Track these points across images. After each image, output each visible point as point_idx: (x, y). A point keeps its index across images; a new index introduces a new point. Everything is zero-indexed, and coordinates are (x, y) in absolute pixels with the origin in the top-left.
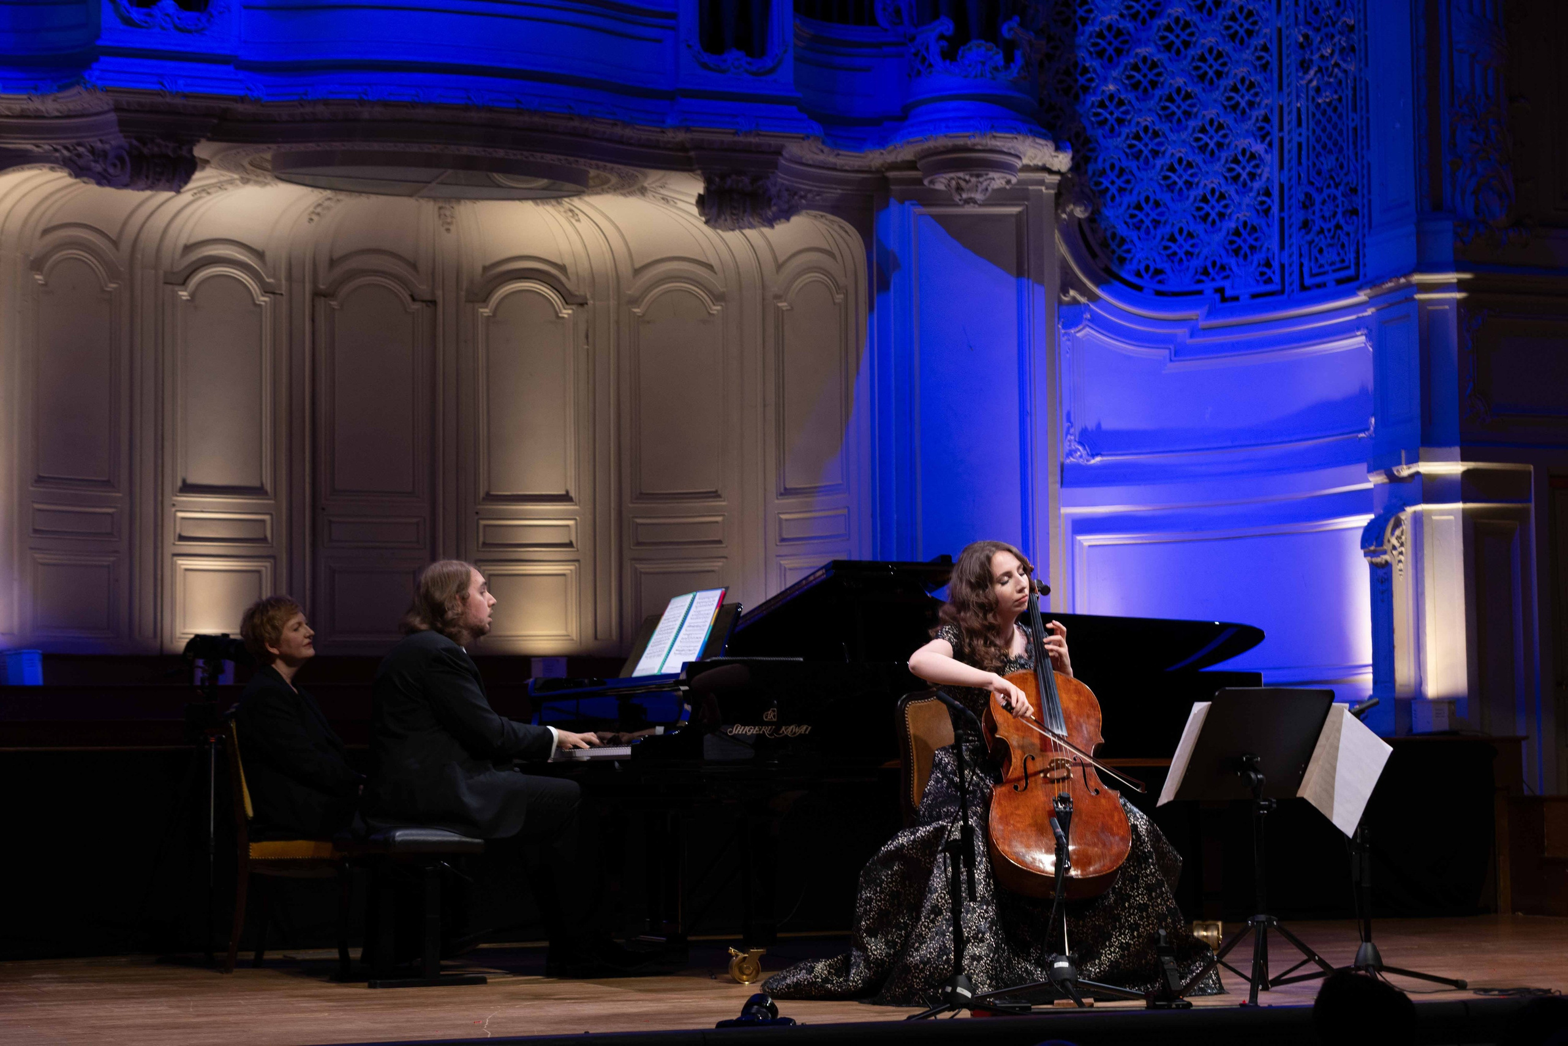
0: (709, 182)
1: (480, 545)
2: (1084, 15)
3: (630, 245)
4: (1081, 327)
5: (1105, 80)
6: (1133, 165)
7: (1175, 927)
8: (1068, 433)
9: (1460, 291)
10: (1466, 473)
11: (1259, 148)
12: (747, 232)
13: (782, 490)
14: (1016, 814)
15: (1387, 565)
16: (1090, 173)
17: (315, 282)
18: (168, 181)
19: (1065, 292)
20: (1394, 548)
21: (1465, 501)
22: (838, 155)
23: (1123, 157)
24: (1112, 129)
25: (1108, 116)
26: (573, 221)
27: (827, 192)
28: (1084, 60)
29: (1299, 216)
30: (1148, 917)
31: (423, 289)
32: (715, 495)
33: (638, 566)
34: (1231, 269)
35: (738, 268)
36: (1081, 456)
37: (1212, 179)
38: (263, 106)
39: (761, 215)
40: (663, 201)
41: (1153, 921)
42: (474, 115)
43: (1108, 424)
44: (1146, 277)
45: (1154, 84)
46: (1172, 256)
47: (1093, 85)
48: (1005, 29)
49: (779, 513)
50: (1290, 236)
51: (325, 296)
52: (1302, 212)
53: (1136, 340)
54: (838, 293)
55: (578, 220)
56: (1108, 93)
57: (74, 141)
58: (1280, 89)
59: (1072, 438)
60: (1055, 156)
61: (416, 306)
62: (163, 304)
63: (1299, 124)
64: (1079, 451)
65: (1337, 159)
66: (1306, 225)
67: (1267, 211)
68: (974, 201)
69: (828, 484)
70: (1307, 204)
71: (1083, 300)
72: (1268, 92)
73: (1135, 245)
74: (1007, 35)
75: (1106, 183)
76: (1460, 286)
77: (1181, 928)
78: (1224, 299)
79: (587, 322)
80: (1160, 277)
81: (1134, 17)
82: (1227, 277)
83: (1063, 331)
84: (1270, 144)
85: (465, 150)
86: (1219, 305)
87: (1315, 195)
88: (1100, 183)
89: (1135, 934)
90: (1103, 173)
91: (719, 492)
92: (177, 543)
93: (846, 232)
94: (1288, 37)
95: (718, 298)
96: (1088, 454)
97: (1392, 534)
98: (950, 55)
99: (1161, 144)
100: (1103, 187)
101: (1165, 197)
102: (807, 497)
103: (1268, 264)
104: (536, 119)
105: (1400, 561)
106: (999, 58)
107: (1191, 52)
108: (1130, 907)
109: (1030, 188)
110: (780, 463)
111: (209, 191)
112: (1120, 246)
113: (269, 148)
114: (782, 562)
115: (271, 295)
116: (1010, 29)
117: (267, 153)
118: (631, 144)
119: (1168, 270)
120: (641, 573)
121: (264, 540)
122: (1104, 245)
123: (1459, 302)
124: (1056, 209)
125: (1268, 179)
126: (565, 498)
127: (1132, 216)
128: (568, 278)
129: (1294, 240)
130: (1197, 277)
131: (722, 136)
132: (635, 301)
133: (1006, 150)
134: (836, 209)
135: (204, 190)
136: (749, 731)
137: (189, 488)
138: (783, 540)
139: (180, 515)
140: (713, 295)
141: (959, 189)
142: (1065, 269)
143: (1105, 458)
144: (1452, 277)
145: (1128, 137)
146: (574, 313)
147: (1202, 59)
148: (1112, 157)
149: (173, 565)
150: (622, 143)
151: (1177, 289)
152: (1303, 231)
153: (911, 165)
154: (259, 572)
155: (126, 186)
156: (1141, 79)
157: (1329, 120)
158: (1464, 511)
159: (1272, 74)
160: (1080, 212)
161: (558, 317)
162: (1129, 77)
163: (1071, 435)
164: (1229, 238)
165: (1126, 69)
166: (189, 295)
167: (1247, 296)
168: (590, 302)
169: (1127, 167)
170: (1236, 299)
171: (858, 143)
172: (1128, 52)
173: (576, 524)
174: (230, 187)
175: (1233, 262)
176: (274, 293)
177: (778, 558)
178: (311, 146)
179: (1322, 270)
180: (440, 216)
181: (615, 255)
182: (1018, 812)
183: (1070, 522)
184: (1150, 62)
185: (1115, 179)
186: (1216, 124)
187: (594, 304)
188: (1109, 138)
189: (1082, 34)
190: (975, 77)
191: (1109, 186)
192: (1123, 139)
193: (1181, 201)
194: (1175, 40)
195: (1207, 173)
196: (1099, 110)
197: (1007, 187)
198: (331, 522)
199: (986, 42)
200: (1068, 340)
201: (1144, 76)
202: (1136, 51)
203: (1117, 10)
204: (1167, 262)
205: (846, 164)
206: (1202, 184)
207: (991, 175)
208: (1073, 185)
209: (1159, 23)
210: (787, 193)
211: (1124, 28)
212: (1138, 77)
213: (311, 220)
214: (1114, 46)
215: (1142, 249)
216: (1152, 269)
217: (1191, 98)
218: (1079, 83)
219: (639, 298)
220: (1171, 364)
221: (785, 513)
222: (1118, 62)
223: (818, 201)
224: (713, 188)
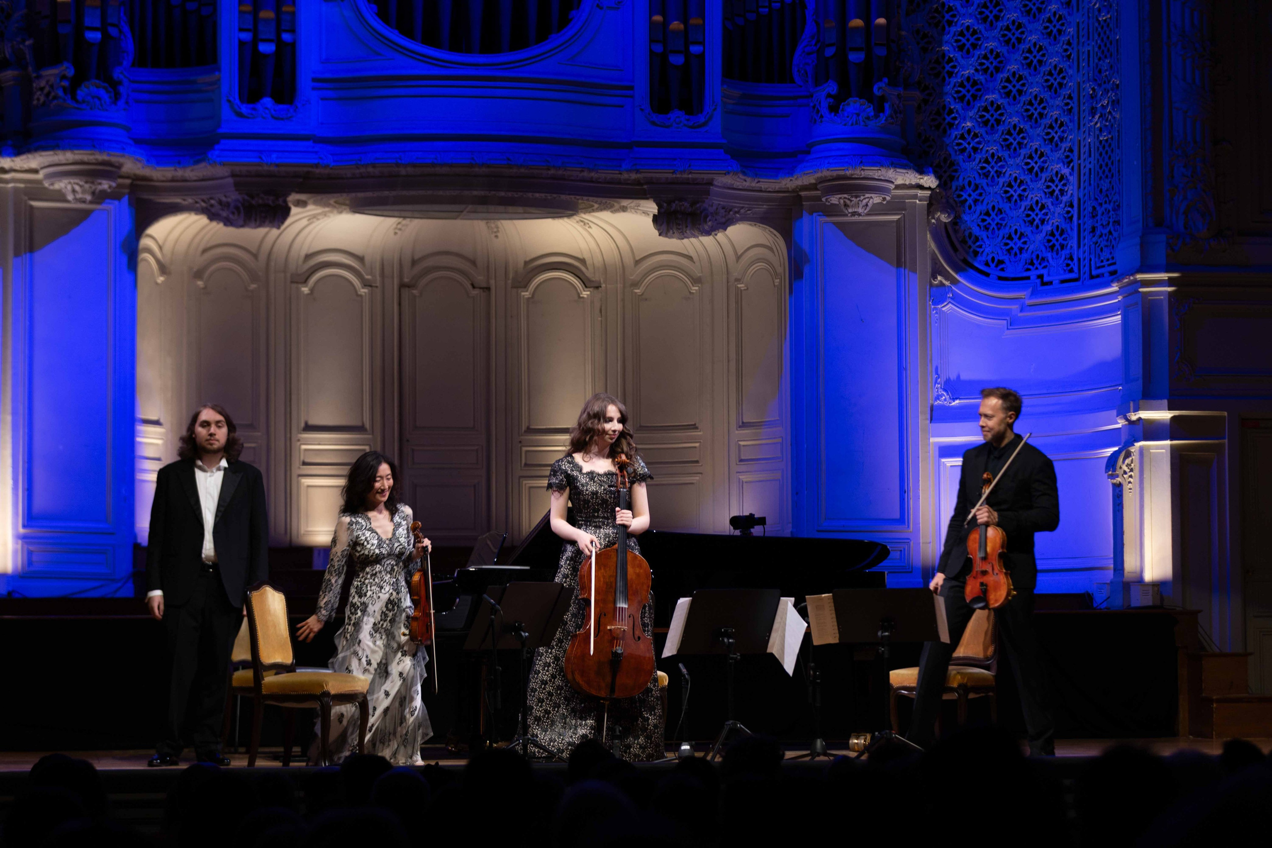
0: (660, 205)
1: (523, 465)
2: (950, 70)
3: (631, 242)
4: (946, 303)
5: (964, 119)
6: (983, 182)
8: (936, 383)
9: (1170, 286)
10: (1174, 418)
11: (1066, 171)
13: (741, 424)
15: (1120, 485)
16: (954, 188)
17: (401, 276)
18: (271, 222)
19: (935, 278)
20: (1125, 473)
21: (1171, 440)
22: (759, 182)
23: (977, 177)
24: (970, 156)
25: (967, 146)
26: (586, 228)
27: (754, 208)
28: (950, 104)
29: (1089, 223)
31: (480, 279)
32: (694, 427)
34: (1048, 261)
35: (710, 259)
36: (945, 400)
37: (1035, 195)
38: (332, 169)
39: (699, 229)
40: (644, 215)
42: (477, 170)
43: (964, 377)
44: (992, 266)
45: (998, 122)
46: (1010, 251)
47: (957, 122)
48: (875, 89)
49: (740, 441)
50: (1084, 238)
51: (409, 287)
52: (1091, 220)
53: (984, 313)
54: (776, 279)
55: (590, 227)
56: (967, 129)
57: (208, 196)
58: (1079, 128)
59: (939, 386)
60: (921, 178)
61: (475, 292)
62: (290, 298)
63: (1090, 156)
64: (944, 396)
65: (1110, 182)
66: (1093, 230)
67: (1071, 218)
68: (859, 215)
69: (770, 419)
70: (1094, 216)
71: (947, 283)
72: (1071, 130)
73: (984, 242)
74: (877, 93)
75: (965, 196)
76: (1170, 282)
78: (1044, 284)
79: (601, 300)
80: (1000, 267)
81: (985, 71)
82: (1045, 267)
83: (933, 307)
84: (1073, 169)
85: (475, 193)
86: (1040, 288)
87: (1098, 208)
88: (961, 196)
90: (963, 189)
91: (697, 425)
92: (301, 467)
93: (774, 235)
94: (1084, 89)
95: (696, 281)
96: (950, 399)
97: (1123, 462)
98: (834, 109)
99: (1002, 167)
100: (963, 198)
101: (1006, 207)
102: (757, 429)
103: (1071, 259)
104: (522, 170)
105: (1130, 482)
106: (870, 110)
107: (1023, 99)
109: (906, 201)
110: (739, 403)
112: (974, 243)
114: (740, 477)
115: (370, 288)
116: (880, 88)
117: (344, 198)
118: (600, 182)
119: (1007, 261)
122: (963, 242)
123: (1170, 293)
124: (928, 216)
125: (1072, 194)
127: (983, 221)
128: (587, 268)
129: (1086, 240)
130: (1026, 267)
131: (665, 174)
132: (636, 284)
133: (876, 178)
134: (763, 220)
135: (314, 217)
137: (309, 428)
138: (741, 460)
139: (304, 447)
140: (693, 279)
141: (846, 205)
142: (934, 260)
143: (962, 401)
144: (1164, 276)
145: (980, 161)
146: (591, 293)
147: (1030, 103)
148: (969, 177)
149: (298, 483)
150: (592, 182)
151: (1012, 276)
152: (1091, 234)
153: (814, 187)
155: (242, 226)
156: (990, 118)
157: (1107, 153)
158: (1172, 446)
159: (1074, 117)
160: (944, 218)
161: (579, 297)
162: (982, 117)
163: (938, 384)
164: (1047, 238)
165: (979, 110)
166: (310, 290)
167: (1057, 281)
168: (603, 286)
169: (980, 184)
170: (1050, 283)
171: (775, 172)
172: (981, 97)
174: (332, 214)
175: (1049, 255)
176: (371, 286)
177: (738, 474)
178: (369, 194)
179: (1102, 264)
180: (488, 229)
181: (621, 251)
183: (937, 449)
184: (995, 105)
185: (972, 193)
186: (1039, 152)
187: (606, 287)
188: (967, 162)
189: (949, 84)
190: (852, 125)
191: (968, 198)
192: (977, 163)
193: (1015, 210)
194: (1013, 89)
195: (1033, 189)
196: (960, 141)
197: (885, 202)
198: (413, 450)
199: (860, 99)
200: (937, 313)
201: (992, 116)
202: (986, 97)
203: (973, 66)
204: (1006, 255)
205: (769, 187)
206: (1030, 197)
207: (867, 195)
208: (942, 198)
209: (1002, 76)
210: (723, 211)
211: (978, 80)
212: (988, 116)
213: (396, 233)
214: (971, 93)
215: (990, 245)
216: (996, 260)
217: (1023, 132)
218: (947, 121)
219: (639, 281)
220: (1009, 331)
221: (742, 441)
222: (974, 106)
223: (749, 214)
224: (663, 210)
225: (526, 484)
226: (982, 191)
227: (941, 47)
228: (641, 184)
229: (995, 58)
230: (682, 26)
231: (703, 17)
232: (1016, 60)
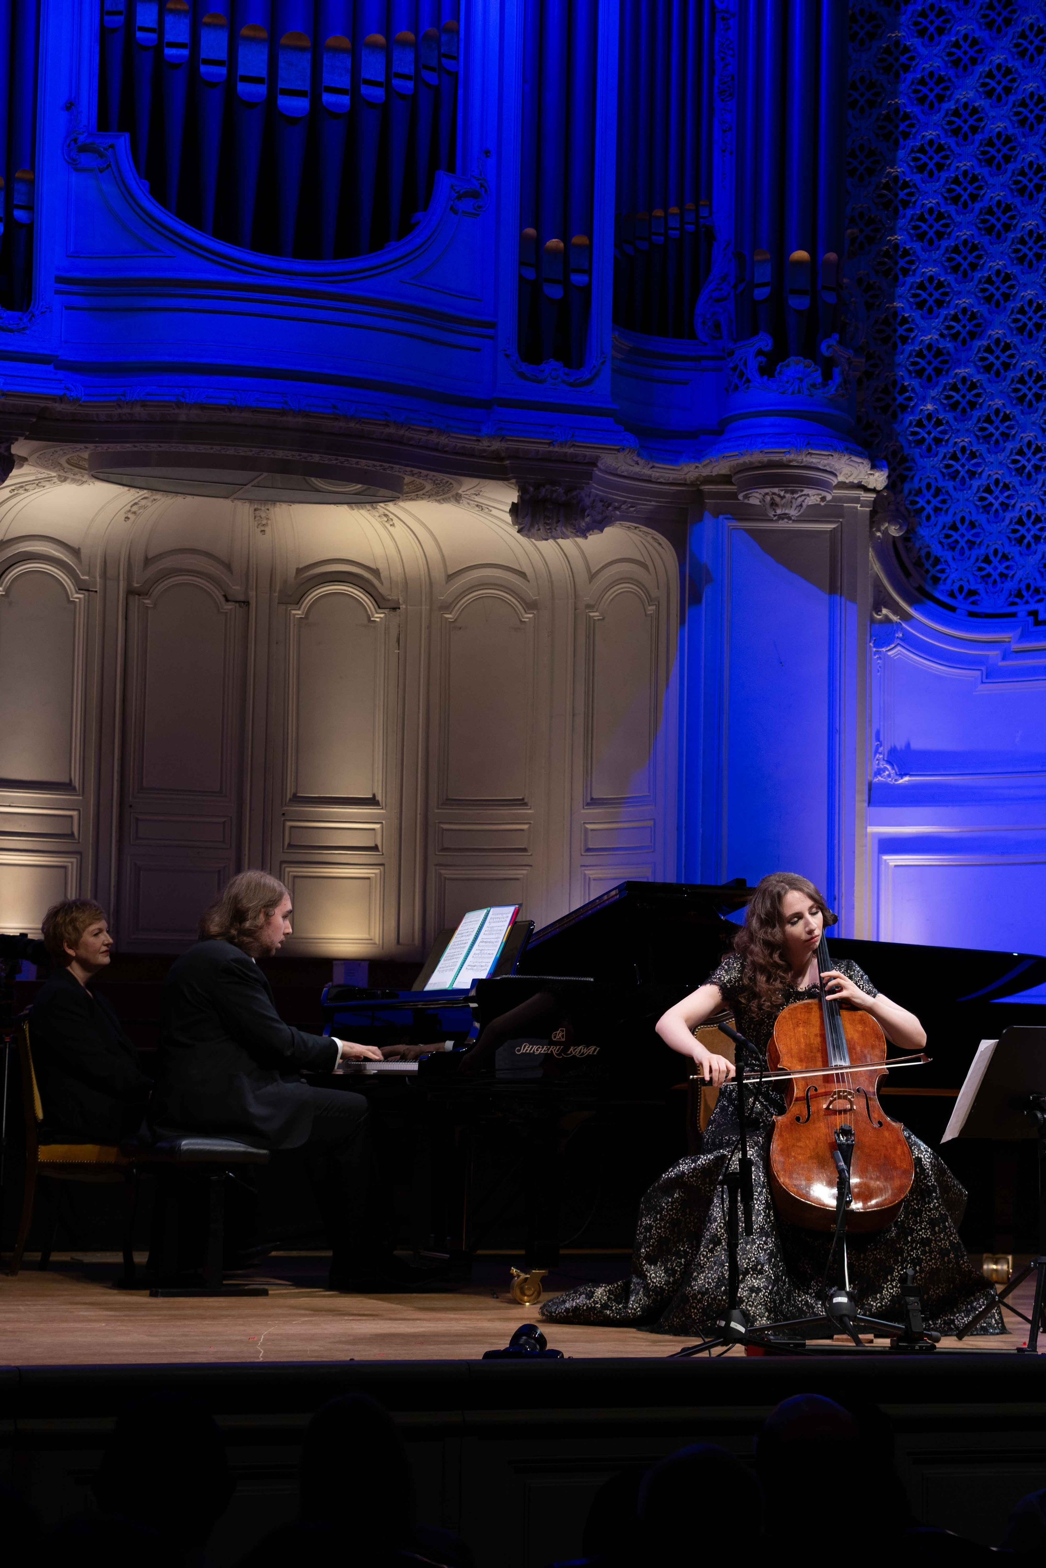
0: (523, 491)
1: (286, 846)
2: (904, 334)
3: (444, 549)
4: (893, 646)
5: (924, 400)
6: (950, 485)
7: (957, 1263)
8: (876, 752)
12: (560, 541)
13: (589, 800)
14: (798, 1146)
16: (906, 492)
17: (129, 580)
19: (878, 611)
22: (653, 467)
23: (940, 478)
24: (929, 449)
25: (926, 436)
26: (388, 525)
27: (640, 504)
28: (904, 379)
30: (931, 1252)
31: (236, 589)
32: (522, 803)
33: (443, 872)
34: (1044, 592)
35: (550, 576)
36: (889, 776)
37: (1028, 502)
38: (80, 405)
39: (575, 525)
40: (477, 509)
41: (935, 1256)
42: (291, 420)
43: (916, 745)
44: (960, 597)
45: (972, 405)
46: (986, 578)
47: (912, 404)
48: (824, 347)
49: (585, 824)
51: (139, 595)
53: (948, 660)
54: (650, 605)
55: (393, 525)
56: (926, 412)
59: (881, 756)
60: (871, 474)
61: (229, 606)
64: (888, 770)
68: (789, 518)
69: (635, 795)
71: (895, 618)
73: (949, 566)
74: (826, 354)
75: (922, 503)
77: (963, 1264)
78: (1037, 623)
79: (399, 627)
80: (972, 599)
81: (955, 337)
82: (1041, 600)
83: (874, 649)
85: (280, 454)
86: (1033, 628)
88: (914, 503)
89: (918, 1268)
90: (919, 492)
91: (526, 801)
93: (660, 544)
95: (531, 606)
96: (897, 774)
98: (768, 371)
99: (978, 465)
100: (919, 506)
101: (982, 519)
102: (613, 808)
104: (352, 425)
106: (818, 376)
107: (1011, 375)
108: (913, 1241)
109: (845, 505)
110: (588, 772)
111: (27, 487)
112: (934, 565)
113: (87, 448)
114: (587, 872)
115: (86, 593)
116: (829, 347)
117: (85, 453)
118: (446, 452)
119: (982, 592)
120: (445, 878)
121: (72, 835)
122: (918, 564)
124: (871, 528)
126: (372, 801)
127: (948, 536)
128: (382, 583)
130: (1011, 599)
131: (537, 446)
132: (447, 607)
133: (820, 467)
134: (650, 521)
135: (22, 487)
136: (537, 1050)
138: (588, 850)
140: (526, 603)
141: (774, 504)
142: (878, 586)
143: (914, 778)
145: (944, 457)
146: (386, 616)
147: (1022, 381)
148: (929, 477)
150: (436, 450)
151: (991, 611)
153: (726, 479)
154: (65, 867)
156: (960, 399)
160: (894, 531)
161: (370, 621)
162: (949, 397)
163: (880, 753)
164: (1044, 561)
165: (944, 389)
166: (4, 590)
168: (403, 607)
169: (943, 487)
171: (674, 456)
172: (947, 371)
173: (382, 827)
174: (47, 485)
176: (88, 590)
177: (583, 868)
178: (128, 447)
180: (255, 517)
181: (429, 560)
182: (800, 1144)
183: (876, 842)
184: (969, 383)
185: (932, 499)
186: (1034, 447)
187: (406, 609)
188: (927, 457)
189: (902, 353)
190: (793, 393)
191: (926, 506)
192: (940, 459)
193: (996, 523)
194: (995, 361)
195: (1024, 495)
196: (917, 429)
197: (823, 504)
198: (137, 820)
199: (805, 358)
200: (880, 658)
201: (964, 396)
202: (956, 371)
203: (937, 330)
204: (981, 583)
205: (662, 477)
206: (1018, 506)
207: (806, 491)
208: (889, 503)
209: (979, 344)
210: (601, 504)
211: (944, 348)
212: (957, 397)
213: (127, 518)
214: (933, 365)
215: (957, 570)
216: (965, 591)
217: (1010, 420)
218: (898, 402)
219: (451, 604)
220: (983, 685)
221: (590, 823)
222: (938, 382)
223: (632, 512)
224: (527, 497)
225: (289, 872)
226: (946, 497)
227: (892, 303)
228: (502, 459)
229: (970, 320)
230: (562, 245)
231: (590, 235)
232: (1001, 323)
